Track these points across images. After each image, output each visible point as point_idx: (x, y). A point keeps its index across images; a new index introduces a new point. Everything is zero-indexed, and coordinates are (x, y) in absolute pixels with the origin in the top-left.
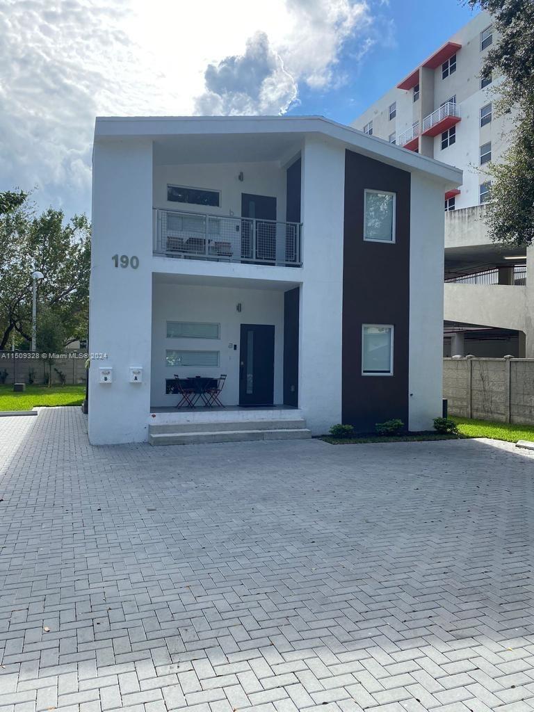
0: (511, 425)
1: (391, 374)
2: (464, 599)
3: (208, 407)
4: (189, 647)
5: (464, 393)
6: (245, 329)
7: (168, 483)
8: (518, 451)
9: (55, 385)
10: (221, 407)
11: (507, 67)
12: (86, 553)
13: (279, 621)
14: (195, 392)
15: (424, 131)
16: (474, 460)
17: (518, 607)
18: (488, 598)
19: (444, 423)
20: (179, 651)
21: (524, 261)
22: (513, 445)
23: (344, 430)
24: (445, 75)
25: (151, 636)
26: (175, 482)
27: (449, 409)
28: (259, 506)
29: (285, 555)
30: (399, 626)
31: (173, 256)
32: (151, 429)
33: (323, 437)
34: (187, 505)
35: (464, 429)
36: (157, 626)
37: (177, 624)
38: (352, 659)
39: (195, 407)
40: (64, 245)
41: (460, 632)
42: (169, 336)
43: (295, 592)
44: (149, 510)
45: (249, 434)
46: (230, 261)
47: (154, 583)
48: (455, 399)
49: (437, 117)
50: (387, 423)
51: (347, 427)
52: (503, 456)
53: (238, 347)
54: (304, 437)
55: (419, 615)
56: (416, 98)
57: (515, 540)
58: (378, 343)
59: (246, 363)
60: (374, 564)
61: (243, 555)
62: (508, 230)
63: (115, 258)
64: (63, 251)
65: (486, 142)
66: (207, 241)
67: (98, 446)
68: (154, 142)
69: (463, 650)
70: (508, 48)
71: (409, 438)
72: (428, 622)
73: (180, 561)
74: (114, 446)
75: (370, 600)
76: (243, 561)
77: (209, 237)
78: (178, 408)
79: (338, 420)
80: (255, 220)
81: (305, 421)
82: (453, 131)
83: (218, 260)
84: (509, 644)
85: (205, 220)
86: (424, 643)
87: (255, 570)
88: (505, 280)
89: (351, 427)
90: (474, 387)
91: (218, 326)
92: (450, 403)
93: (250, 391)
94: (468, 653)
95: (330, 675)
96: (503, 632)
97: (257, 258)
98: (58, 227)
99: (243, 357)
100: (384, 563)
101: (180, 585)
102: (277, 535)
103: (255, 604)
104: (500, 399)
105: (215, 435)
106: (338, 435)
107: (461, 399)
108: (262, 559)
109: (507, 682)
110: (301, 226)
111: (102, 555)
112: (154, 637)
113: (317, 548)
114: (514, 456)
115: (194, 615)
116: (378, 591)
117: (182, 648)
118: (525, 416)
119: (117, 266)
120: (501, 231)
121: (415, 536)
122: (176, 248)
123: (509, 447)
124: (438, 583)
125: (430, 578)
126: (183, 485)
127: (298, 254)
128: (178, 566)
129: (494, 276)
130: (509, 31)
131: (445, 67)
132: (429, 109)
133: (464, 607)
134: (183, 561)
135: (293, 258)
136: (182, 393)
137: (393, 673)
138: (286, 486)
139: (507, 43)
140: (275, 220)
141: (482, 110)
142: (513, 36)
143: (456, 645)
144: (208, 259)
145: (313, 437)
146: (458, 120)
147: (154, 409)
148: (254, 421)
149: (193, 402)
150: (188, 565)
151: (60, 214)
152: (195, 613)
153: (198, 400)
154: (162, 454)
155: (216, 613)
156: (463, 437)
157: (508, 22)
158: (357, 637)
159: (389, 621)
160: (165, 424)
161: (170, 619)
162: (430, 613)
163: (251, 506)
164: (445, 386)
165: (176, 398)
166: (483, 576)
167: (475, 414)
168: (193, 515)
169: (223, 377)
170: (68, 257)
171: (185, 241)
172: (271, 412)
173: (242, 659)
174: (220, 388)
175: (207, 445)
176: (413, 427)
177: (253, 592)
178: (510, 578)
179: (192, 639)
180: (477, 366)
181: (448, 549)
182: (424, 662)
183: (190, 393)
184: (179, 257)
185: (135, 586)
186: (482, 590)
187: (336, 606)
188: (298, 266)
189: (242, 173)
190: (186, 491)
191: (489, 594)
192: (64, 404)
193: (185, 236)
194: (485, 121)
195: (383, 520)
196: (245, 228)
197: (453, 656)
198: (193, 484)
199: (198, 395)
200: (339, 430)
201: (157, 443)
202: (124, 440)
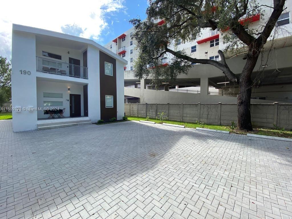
0: (138, 117)
1: (113, 107)
2: (132, 163)
3: (59, 118)
4: (41, 207)
5: (129, 111)
6: (71, 95)
7: (42, 143)
8: (140, 123)
9: (4, 113)
10: (64, 117)
11: (136, 39)
12: (2, 175)
13: (78, 185)
14: (55, 113)
15: (119, 53)
16: (131, 126)
17: (145, 162)
18: (138, 161)
19: (125, 118)
20: (37, 210)
21: (140, 84)
22: (139, 121)
23: (101, 121)
24: (123, 41)
25: (25, 206)
26: (45, 142)
27: (126, 115)
28: (75, 146)
29: (82, 161)
30: (116, 176)
31: (45, 72)
32: (38, 125)
33: (96, 123)
34: (48, 149)
35: (129, 119)
36: (28, 201)
37: (37, 198)
38: (102, 193)
39: (55, 118)
40: (7, 68)
41: (132, 174)
42: (44, 97)
43: (85, 173)
44: (33, 153)
45: (73, 124)
46: (65, 76)
47: (30, 182)
48: (127, 112)
49: (121, 50)
50: (112, 119)
51: (102, 120)
52: (137, 124)
53: (69, 100)
54: (90, 124)
55: (121, 171)
56: (116, 45)
57: (142, 144)
58: (109, 100)
59: (72, 105)
60: (109, 158)
61: (68, 163)
62: (137, 76)
63: (21, 71)
64: (7, 70)
65: (132, 57)
66: (57, 70)
67: (16, 132)
68: (36, 36)
69: (133, 179)
70: (137, 34)
71: (117, 122)
72: (124, 173)
73: (42, 171)
74: (23, 132)
75: (108, 170)
76: (67, 166)
77: (57, 68)
78: (49, 118)
79: (99, 119)
80: (73, 65)
81: (90, 120)
82: (125, 54)
83: (61, 75)
84: (144, 174)
85: (56, 63)
86: (123, 180)
87: (71, 168)
88: (136, 87)
89: (103, 120)
90: (131, 109)
91: (62, 94)
92: (126, 113)
93: (73, 112)
94: (134, 180)
95: (96, 201)
96: (142, 171)
97: (74, 75)
98: (4, 63)
99: (71, 103)
100: (111, 157)
101: (41, 181)
102: (80, 154)
103: (70, 181)
104: (136, 112)
105: (62, 126)
106: (99, 123)
107: (128, 112)
108: (74, 164)
109: (145, 186)
110: (87, 68)
111: (9, 174)
112: (26, 206)
113: (92, 156)
114: (139, 124)
115: (45, 192)
116: (110, 166)
117: (38, 208)
118: (140, 115)
119: (22, 74)
120: (136, 76)
121: (120, 147)
122: (45, 70)
123: (138, 122)
124: (126, 160)
125: (124, 159)
126: (48, 143)
127: (87, 76)
128: (42, 173)
129: (134, 86)
130: (137, 30)
131: (123, 39)
132: (119, 48)
133: (132, 165)
134: (44, 170)
135: (85, 77)
136: (50, 114)
137: (115, 194)
138: (83, 138)
139: (137, 33)
140: (80, 65)
141: (131, 50)
142: (138, 32)
143: (132, 178)
144: (58, 74)
145: (93, 124)
146: (126, 52)
147: (39, 119)
148: (75, 121)
149: (54, 117)
150: (45, 171)
151: (6, 58)
152: (45, 191)
153: (56, 116)
154: (42, 133)
155: (54, 189)
156: (129, 120)
157: (137, 28)
158: (104, 184)
159: (113, 175)
160: (43, 123)
161: (35, 196)
162: (124, 170)
163: (72, 146)
164: (125, 109)
165: (48, 116)
166: (136, 155)
167: (131, 115)
168: (50, 152)
169: (64, 109)
170: (8, 72)
171: (50, 68)
172: (80, 118)
173: (63, 206)
174: (63, 112)
175: (59, 129)
176: (118, 119)
177: (69, 177)
178: (142, 154)
179: (43, 203)
180: (131, 105)
181: (127, 149)
182: (124, 187)
183: (53, 114)
184: (47, 73)
185: (21, 185)
186: (136, 159)
187: (98, 175)
188: (87, 79)
189: (69, 52)
190: (49, 144)
191: (138, 160)
192: (6, 119)
193: (50, 67)
194: (131, 53)
195: (111, 144)
196: (70, 67)
197: (131, 182)
198: (52, 142)
199: (56, 114)
200: (100, 121)
201: (40, 130)
202: (28, 130)
